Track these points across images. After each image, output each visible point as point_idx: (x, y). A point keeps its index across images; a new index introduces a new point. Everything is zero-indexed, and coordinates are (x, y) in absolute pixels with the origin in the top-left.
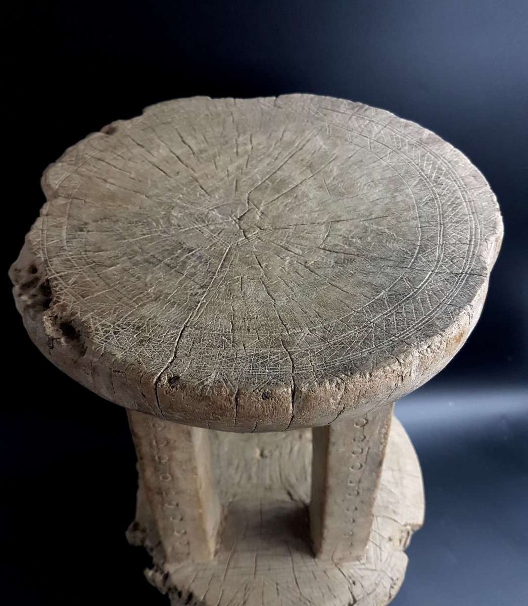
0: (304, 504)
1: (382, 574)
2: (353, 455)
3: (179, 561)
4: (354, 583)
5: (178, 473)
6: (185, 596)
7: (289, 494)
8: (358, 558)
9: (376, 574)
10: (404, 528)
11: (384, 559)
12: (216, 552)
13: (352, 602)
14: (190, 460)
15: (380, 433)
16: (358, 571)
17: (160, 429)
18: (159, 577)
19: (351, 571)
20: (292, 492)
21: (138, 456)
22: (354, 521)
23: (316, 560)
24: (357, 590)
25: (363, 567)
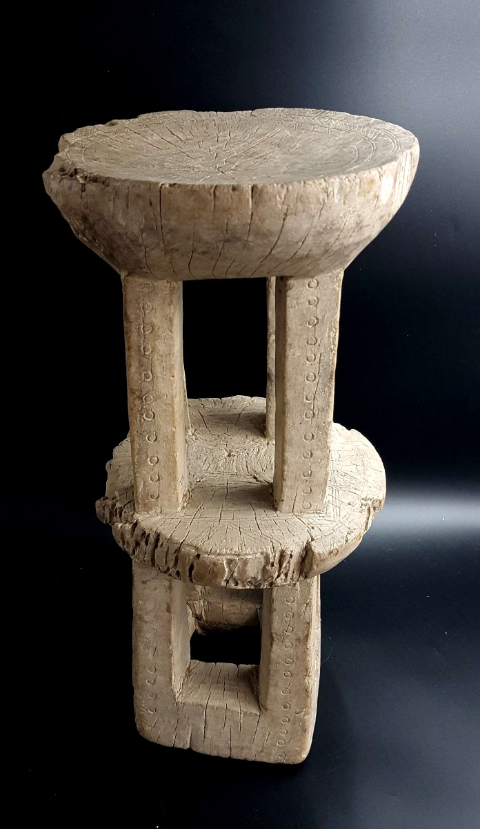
0: (268, 483)
1: (340, 525)
2: (307, 362)
3: (148, 508)
4: (313, 528)
5: (158, 369)
6: (152, 539)
7: (255, 478)
8: (318, 512)
9: (334, 524)
10: (364, 502)
11: (342, 515)
12: (183, 508)
13: (310, 540)
14: (170, 354)
15: (329, 337)
16: (318, 521)
17: (148, 312)
18: (128, 527)
19: (311, 521)
20: (257, 476)
21: (126, 346)
22: (312, 454)
23: (278, 512)
24: (315, 533)
25: (322, 518)
